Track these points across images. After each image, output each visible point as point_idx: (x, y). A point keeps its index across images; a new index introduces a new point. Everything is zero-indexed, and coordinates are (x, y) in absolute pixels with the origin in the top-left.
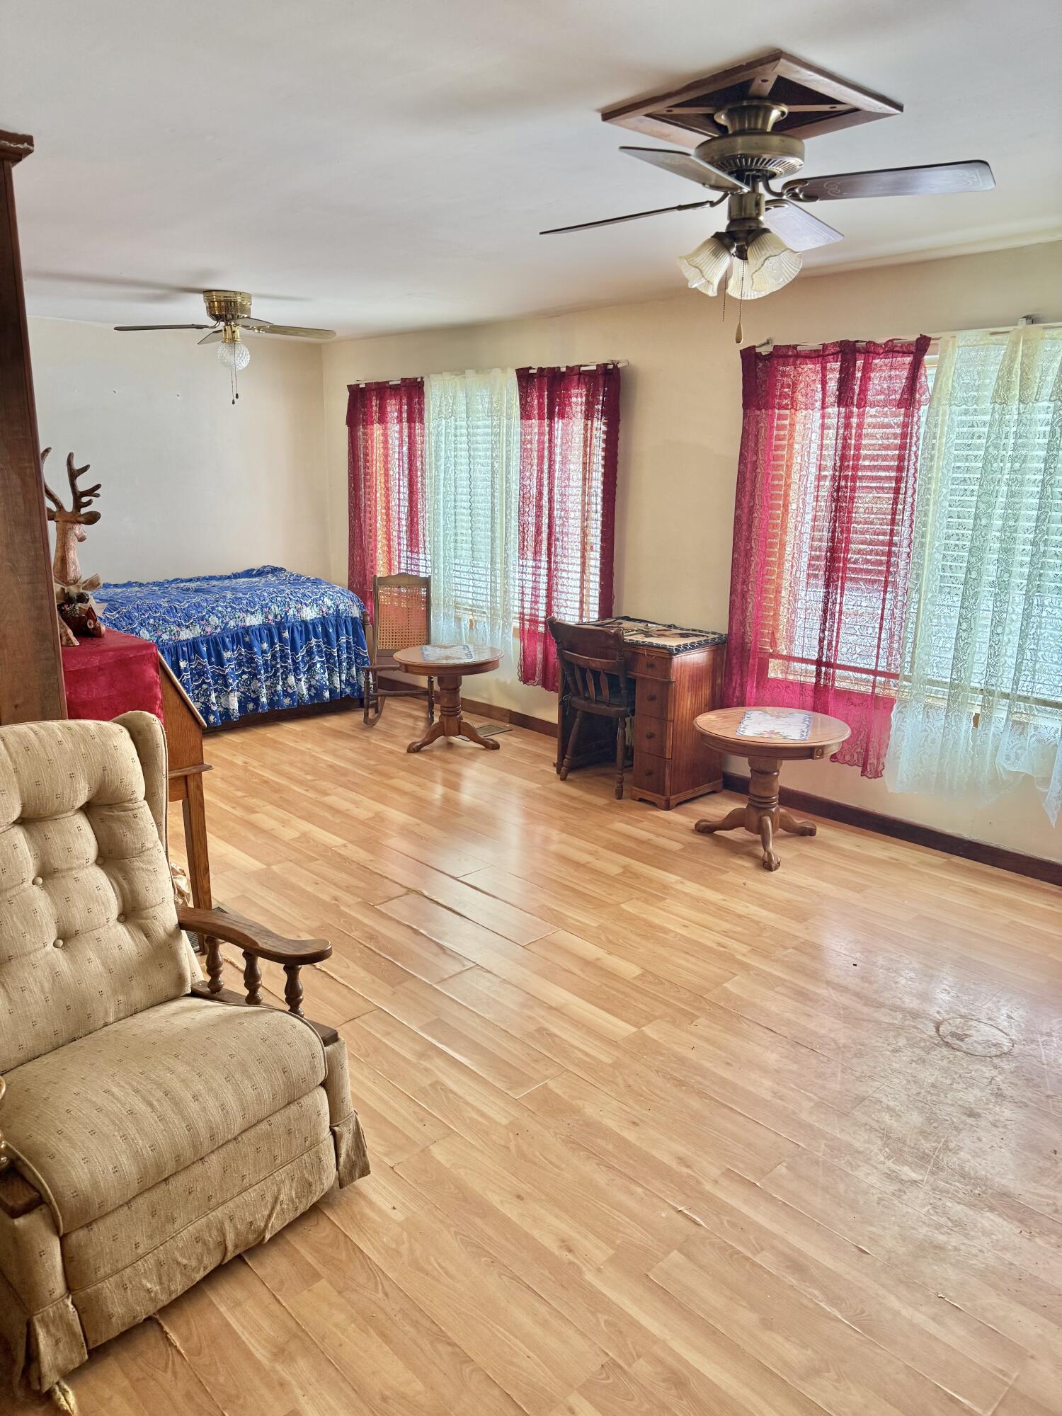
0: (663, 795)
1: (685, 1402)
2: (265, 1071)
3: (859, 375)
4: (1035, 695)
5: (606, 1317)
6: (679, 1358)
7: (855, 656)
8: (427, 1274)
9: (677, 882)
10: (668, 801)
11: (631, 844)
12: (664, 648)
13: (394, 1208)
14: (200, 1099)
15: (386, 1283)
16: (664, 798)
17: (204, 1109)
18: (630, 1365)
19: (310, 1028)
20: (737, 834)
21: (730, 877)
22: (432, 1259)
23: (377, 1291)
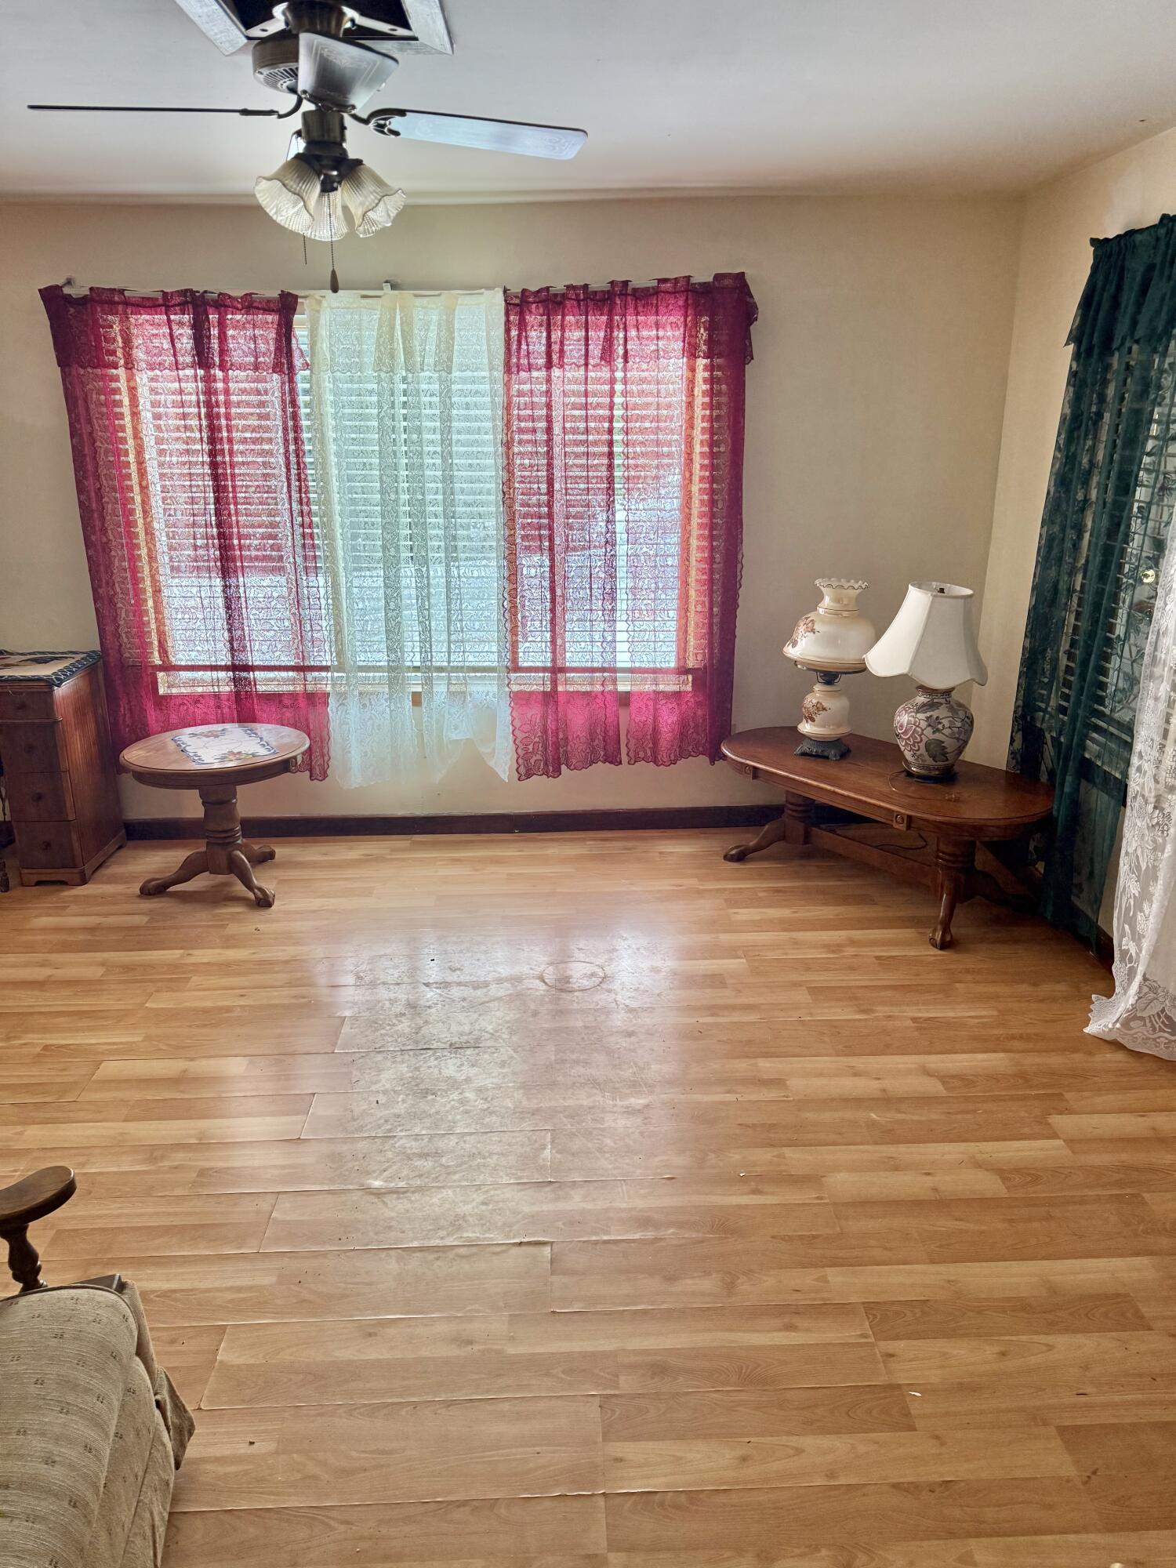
0: (75, 867)
1: (681, 1379)
2: (96, 1370)
3: (215, 332)
4: (467, 664)
5: (561, 1369)
6: (647, 1352)
7: (277, 654)
8: (365, 1470)
9: (182, 956)
10: (82, 873)
11: (81, 937)
12: (39, 679)
13: (252, 1443)
14: (57, 1459)
15: (333, 1514)
16: (76, 870)
17: (71, 1466)
18: (617, 1388)
19: (92, 1288)
20: (200, 882)
21: (233, 929)
22: (354, 1454)
23: (333, 1529)
